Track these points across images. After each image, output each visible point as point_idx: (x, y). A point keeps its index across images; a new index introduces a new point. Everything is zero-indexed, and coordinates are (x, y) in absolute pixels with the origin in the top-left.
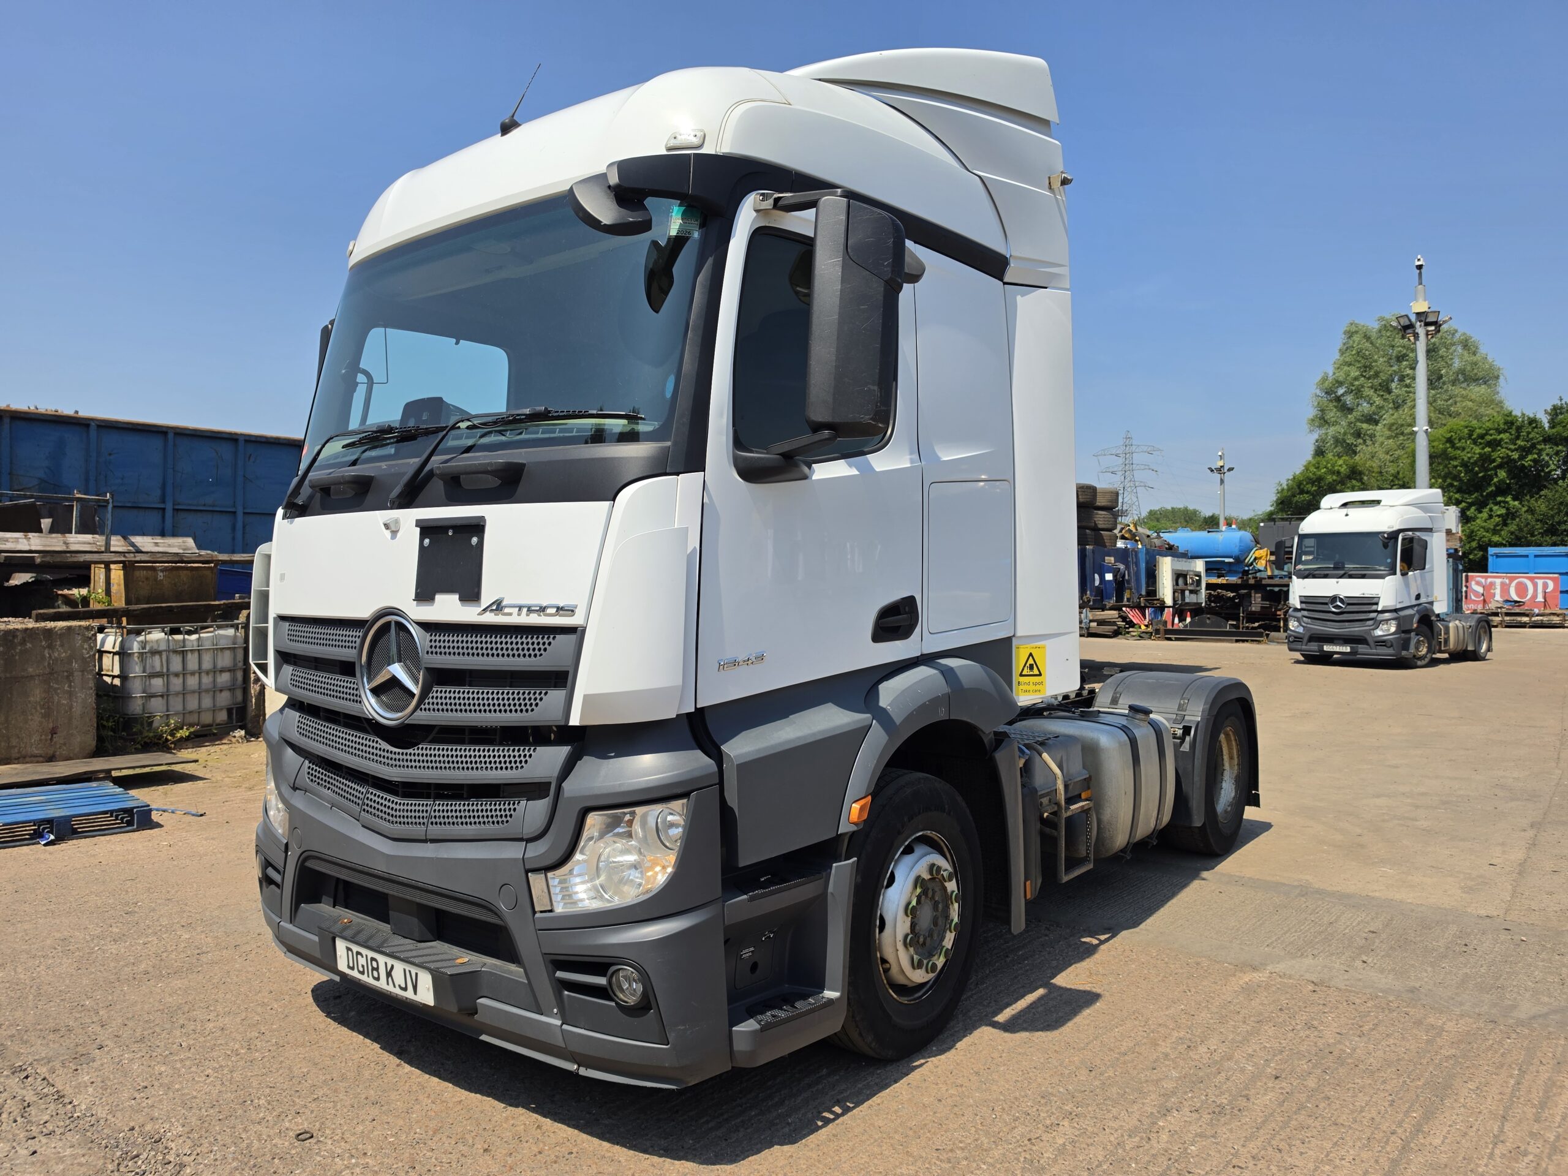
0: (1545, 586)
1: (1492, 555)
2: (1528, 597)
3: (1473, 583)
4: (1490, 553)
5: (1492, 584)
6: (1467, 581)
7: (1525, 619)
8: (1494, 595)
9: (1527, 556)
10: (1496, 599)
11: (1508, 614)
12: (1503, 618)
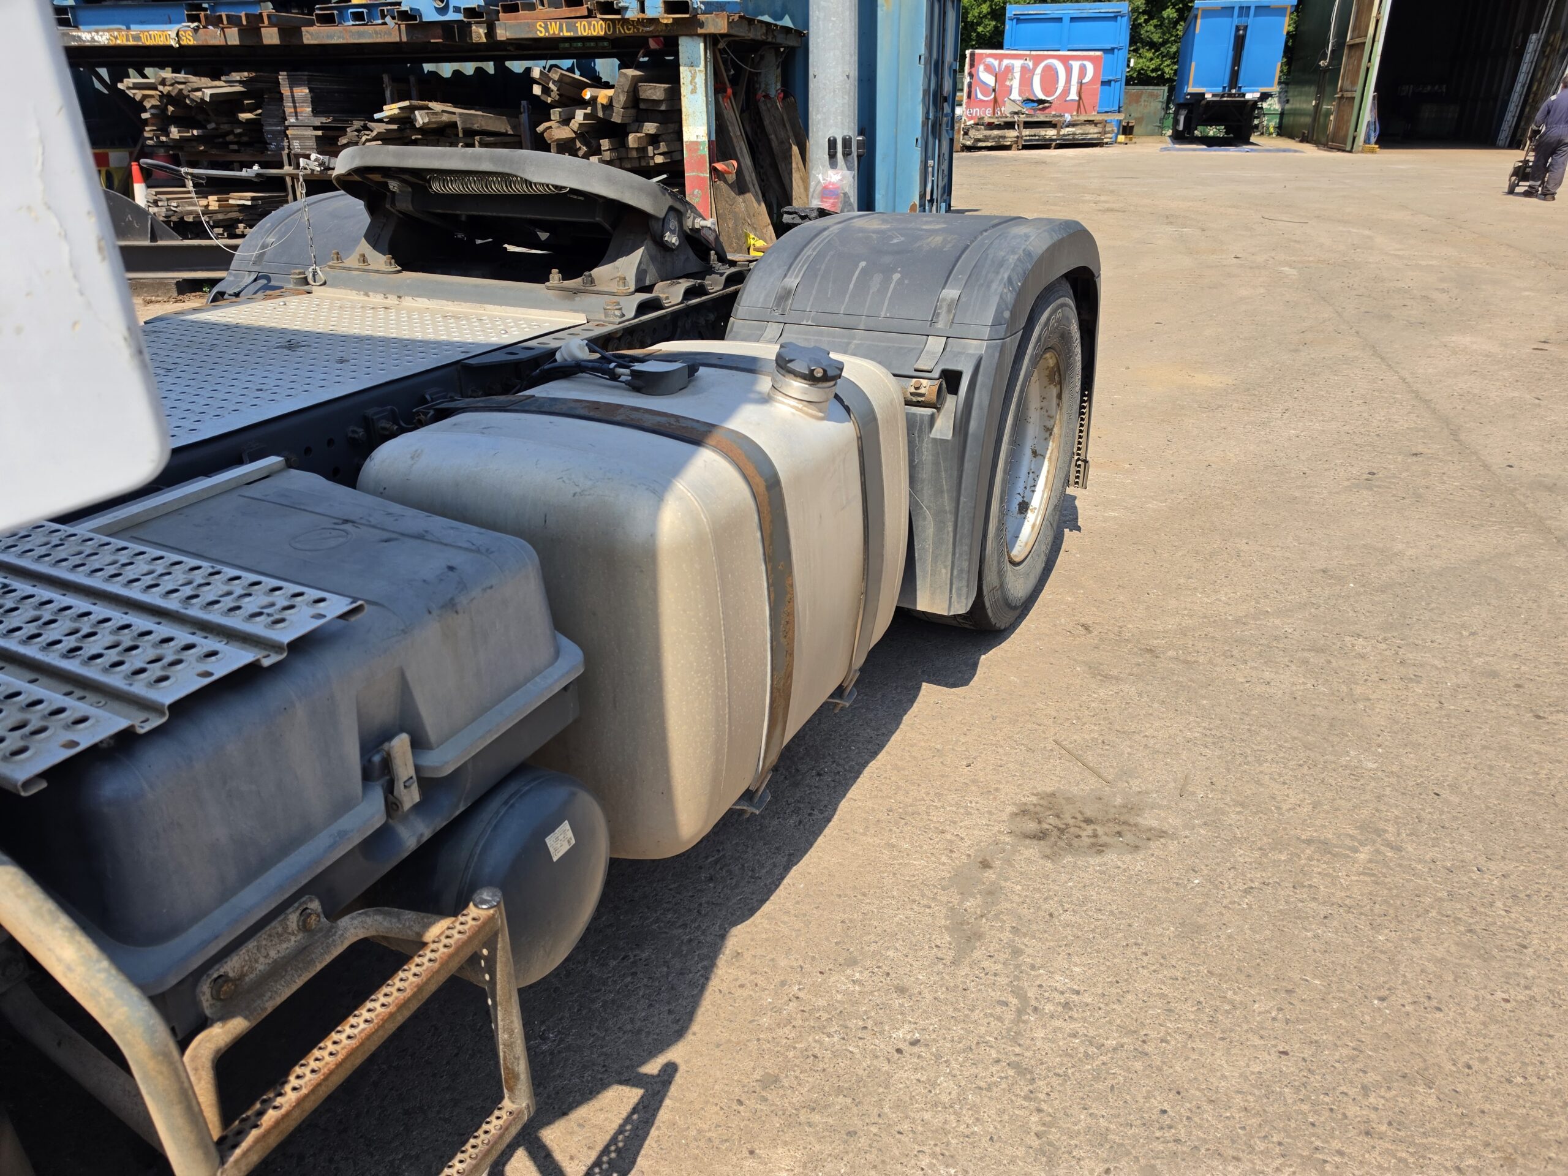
0: (1083, 71)
1: (1012, 19)
2: (1058, 93)
3: (981, 68)
4: (1008, 14)
5: (1009, 69)
6: (972, 65)
8: (1010, 90)
9: (1060, 20)
10: (1012, 97)
11: (1028, 125)
12: (1020, 132)
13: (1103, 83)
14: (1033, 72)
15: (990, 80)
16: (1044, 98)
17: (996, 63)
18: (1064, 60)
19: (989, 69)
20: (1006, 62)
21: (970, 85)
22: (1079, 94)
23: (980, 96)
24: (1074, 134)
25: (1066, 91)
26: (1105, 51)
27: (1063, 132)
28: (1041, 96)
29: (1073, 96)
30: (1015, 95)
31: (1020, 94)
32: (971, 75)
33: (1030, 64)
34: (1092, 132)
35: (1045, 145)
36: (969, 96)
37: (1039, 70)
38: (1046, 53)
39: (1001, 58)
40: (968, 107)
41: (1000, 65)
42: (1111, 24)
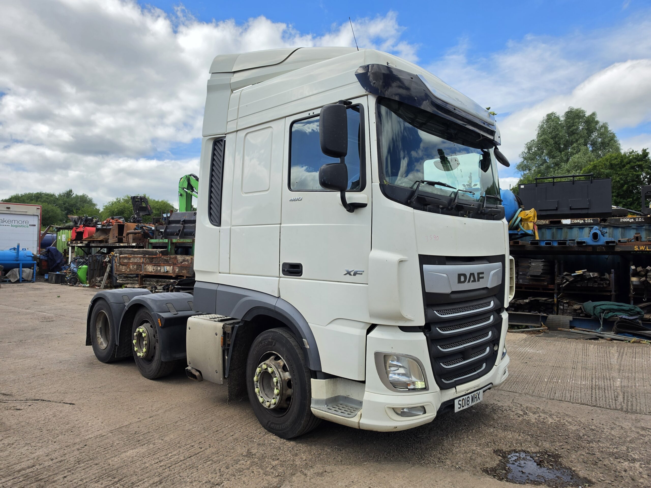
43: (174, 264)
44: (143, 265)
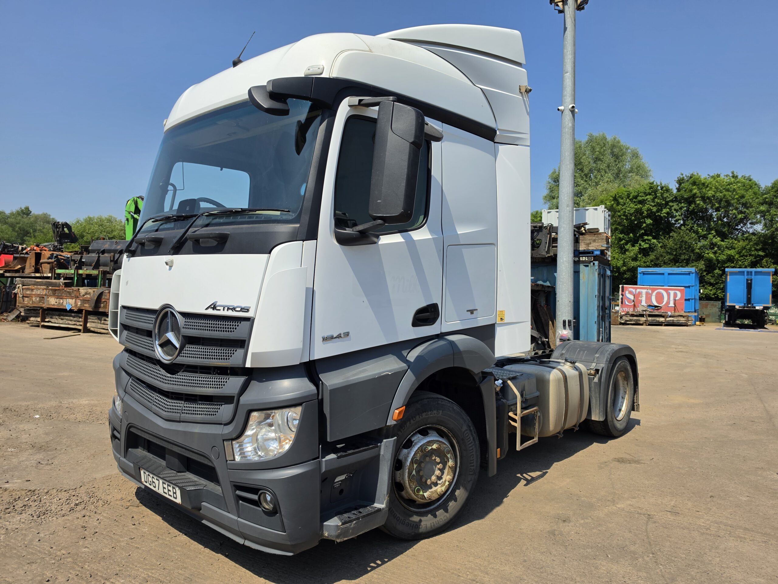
0: (675, 295)
1: (640, 273)
2: (664, 303)
3: (627, 292)
4: (639, 271)
5: (640, 293)
6: (623, 291)
7: (662, 319)
8: (641, 301)
9: (663, 274)
10: (642, 304)
11: (650, 316)
12: (647, 319)
13: (686, 300)
14: (651, 294)
15: (632, 297)
16: (657, 305)
17: (634, 291)
18: (666, 290)
19: (630, 293)
20: (638, 290)
21: (622, 299)
22: (675, 304)
23: (627, 303)
24: (673, 320)
25: (668, 302)
26: (685, 287)
27: (668, 319)
28: (656, 304)
29: (672, 304)
30: (644, 303)
31: (646, 303)
32: (622, 295)
33: (650, 291)
34: (682, 320)
35: (660, 324)
36: (622, 303)
37: (654, 294)
38: (657, 287)
39: (636, 289)
40: (622, 307)
41: (635, 291)
42: (688, 276)
43: (77, 297)
44: (45, 297)
